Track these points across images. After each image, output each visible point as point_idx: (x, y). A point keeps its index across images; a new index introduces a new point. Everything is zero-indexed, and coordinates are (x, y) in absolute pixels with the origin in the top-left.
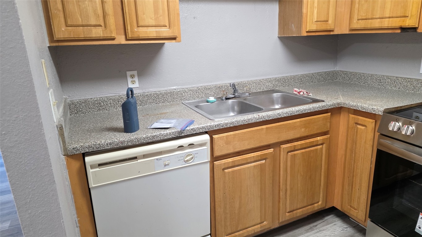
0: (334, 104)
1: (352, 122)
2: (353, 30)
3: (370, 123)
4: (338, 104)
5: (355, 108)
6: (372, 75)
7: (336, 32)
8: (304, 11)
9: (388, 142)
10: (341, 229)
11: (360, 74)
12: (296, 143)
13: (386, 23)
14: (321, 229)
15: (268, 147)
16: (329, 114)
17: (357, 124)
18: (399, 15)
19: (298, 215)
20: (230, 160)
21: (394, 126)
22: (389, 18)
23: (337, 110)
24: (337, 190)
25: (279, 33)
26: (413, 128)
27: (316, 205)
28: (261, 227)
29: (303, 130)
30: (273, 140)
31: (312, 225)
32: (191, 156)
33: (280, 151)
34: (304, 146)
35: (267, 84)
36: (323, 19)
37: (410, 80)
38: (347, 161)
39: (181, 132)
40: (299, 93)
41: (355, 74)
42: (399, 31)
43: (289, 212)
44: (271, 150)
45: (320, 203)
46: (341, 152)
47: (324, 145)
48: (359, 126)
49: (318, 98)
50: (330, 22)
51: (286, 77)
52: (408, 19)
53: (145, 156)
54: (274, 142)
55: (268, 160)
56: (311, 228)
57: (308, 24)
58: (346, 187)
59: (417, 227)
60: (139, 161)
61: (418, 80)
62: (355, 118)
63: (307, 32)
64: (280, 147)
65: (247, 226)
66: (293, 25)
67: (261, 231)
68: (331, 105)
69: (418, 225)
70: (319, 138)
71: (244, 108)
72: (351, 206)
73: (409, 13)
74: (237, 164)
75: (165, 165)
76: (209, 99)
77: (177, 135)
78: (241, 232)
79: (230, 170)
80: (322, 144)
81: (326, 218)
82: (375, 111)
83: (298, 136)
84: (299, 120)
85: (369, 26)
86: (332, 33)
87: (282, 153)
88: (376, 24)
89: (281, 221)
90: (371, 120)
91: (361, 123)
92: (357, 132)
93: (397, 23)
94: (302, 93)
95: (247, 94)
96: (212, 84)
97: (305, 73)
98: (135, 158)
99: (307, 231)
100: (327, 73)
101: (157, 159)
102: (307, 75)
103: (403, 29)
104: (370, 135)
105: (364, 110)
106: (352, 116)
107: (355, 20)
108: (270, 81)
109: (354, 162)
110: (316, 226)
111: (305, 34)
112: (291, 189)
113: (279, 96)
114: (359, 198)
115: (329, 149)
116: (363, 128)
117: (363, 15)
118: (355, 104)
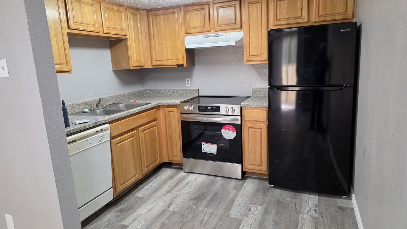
0: (157, 104)
1: (167, 112)
2: (154, 66)
3: (175, 109)
4: (159, 103)
5: (167, 104)
6: (165, 90)
7: (145, 67)
8: (130, 55)
9: (185, 116)
10: (171, 171)
11: (159, 90)
12: (145, 126)
13: (170, 63)
14: (162, 174)
15: (133, 130)
16: (156, 109)
17: (169, 112)
18: (175, 59)
19: (151, 168)
20: (118, 138)
21: (186, 108)
22: (171, 60)
23: (158, 107)
24: (165, 151)
25: (113, 67)
26: (193, 107)
27: (157, 161)
28: (136, 178)
29: (147, 118)
30: (135, 125)
31: (156, 175)
32: (102, 137)
33: (138, 131)
34: (149, 128)
35: (112, 99)
36: (139, 60)
37: (183, 90)
38: (167, 133)
39: (96, 123)
40: (135, 102)
41: (156, 91)
42: (176, 66)
43: (146, 168)
44: (135, 131)
45: (158, 160)
46: (163, 130)
47: (156, 126)
48: (170, 113)
49: (147, 102)
50: (142, 61)
51: (121, 94)
52: (179, 61)
53: (80, 139)
54: (136, 126)
55: (134, 137)
56: (156, 176)
57: (133, 63)
58: (169, 147)
59: (203, 150)
60: (78, 142)
61: (186, 89)
62: (168, 109)
63: (133, 67)
64: (138, 129)
65: (130, 178)
66: (123, 63)
67: (136, 180)
68: (156, 105)
69: (203, 148)
70: (154, 123)
71: (107, 112)
72: (173, 156)
73: (179, 58)
74: (122, 140)
75: (91, 143)
76: (84, 110)
77: (94, 125)
78: (127, 183)
79: (119, 144)
80: (155, 126)
81: (161, 170)
82: (176, 103)
83: (145, 122)
84: (144, 113)
85: (162, 64)
86: (144, 68)
87: (140, 132)
88: (166, 63)
89: (143, 173)
90: (176, 108)
91: (171, 111)
92: (170, 116)
93: (175, 62)
94: (137, 101)
95: (104, 106)
96: (81, 101)
97: (129, 92)
98: (75, 141)
99: (156, 178)
100: (141, 91)
101: (86, 140)
102: (131, 93)
103: (178, 65)
104: (176, 116)
105: (172, 104)
106: (166, 108)
107: (154, 61)
108: (112, 97)
109: (171, 132)
110: (158, 174)
111: (132, 68)
112: (146, 153)
113: (123, 105)
114: (177, 150)
115: (158, 128)
116: (173, 113)
117: (158, 58)
118: (167, 102)
